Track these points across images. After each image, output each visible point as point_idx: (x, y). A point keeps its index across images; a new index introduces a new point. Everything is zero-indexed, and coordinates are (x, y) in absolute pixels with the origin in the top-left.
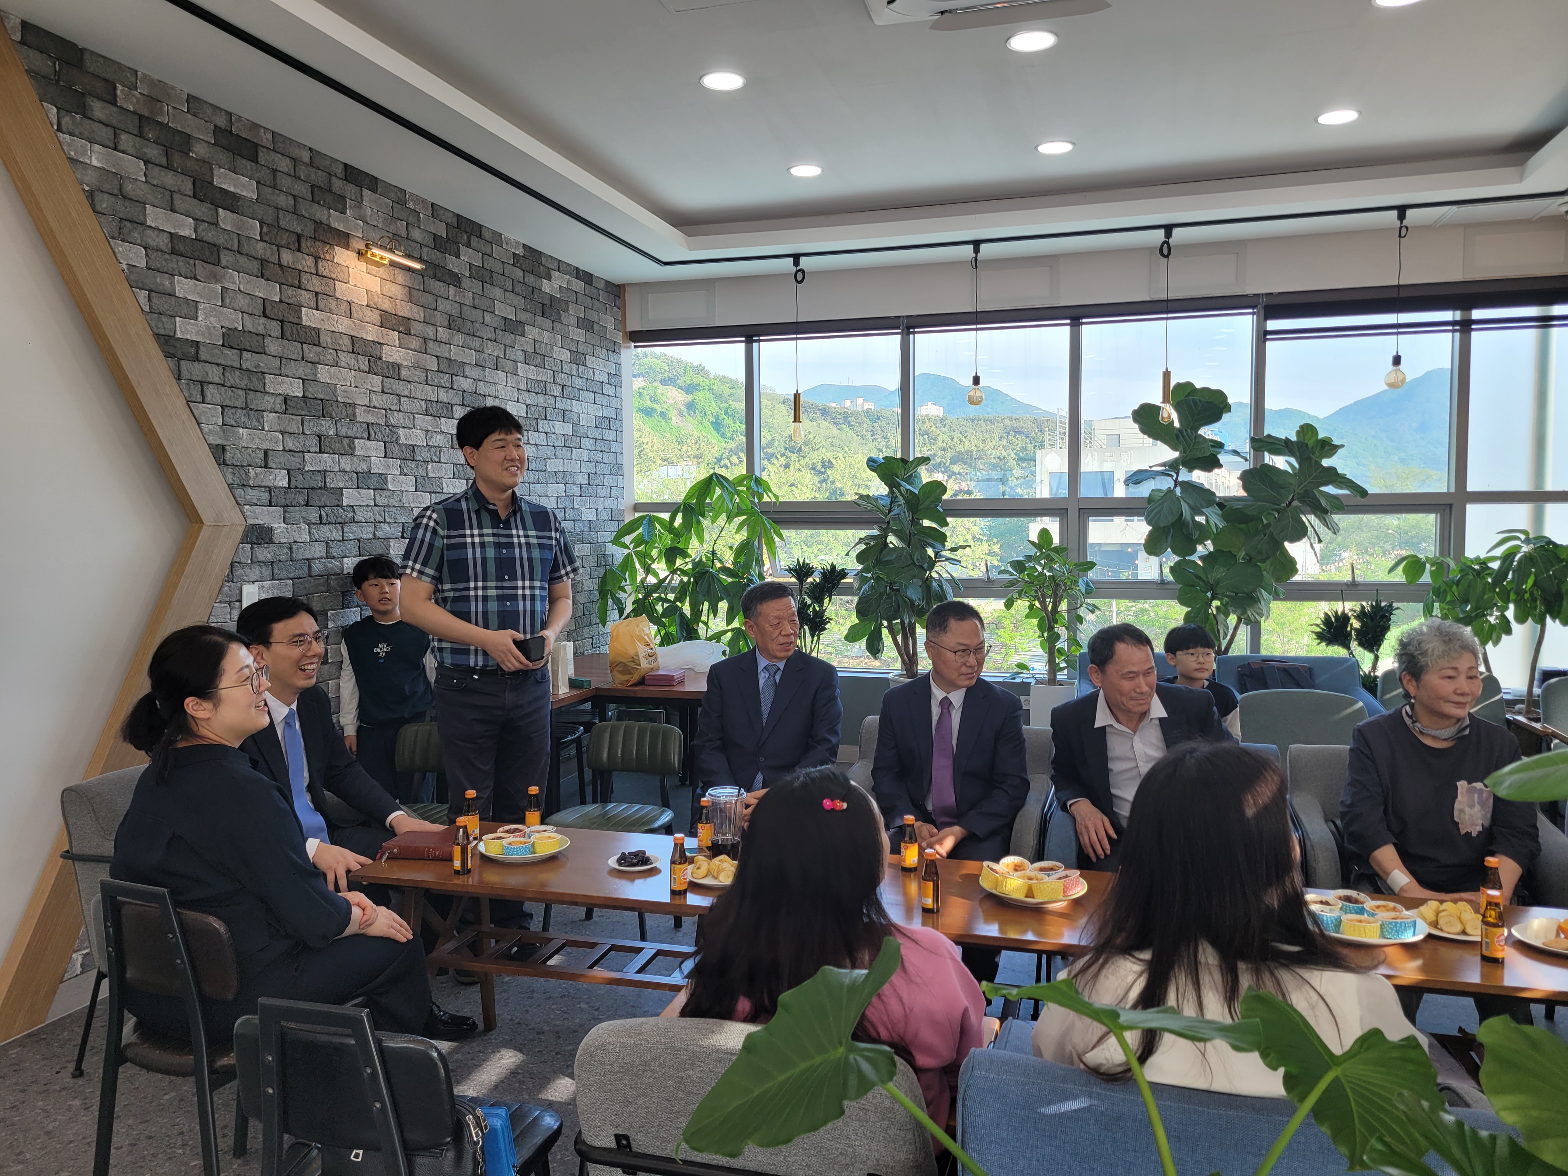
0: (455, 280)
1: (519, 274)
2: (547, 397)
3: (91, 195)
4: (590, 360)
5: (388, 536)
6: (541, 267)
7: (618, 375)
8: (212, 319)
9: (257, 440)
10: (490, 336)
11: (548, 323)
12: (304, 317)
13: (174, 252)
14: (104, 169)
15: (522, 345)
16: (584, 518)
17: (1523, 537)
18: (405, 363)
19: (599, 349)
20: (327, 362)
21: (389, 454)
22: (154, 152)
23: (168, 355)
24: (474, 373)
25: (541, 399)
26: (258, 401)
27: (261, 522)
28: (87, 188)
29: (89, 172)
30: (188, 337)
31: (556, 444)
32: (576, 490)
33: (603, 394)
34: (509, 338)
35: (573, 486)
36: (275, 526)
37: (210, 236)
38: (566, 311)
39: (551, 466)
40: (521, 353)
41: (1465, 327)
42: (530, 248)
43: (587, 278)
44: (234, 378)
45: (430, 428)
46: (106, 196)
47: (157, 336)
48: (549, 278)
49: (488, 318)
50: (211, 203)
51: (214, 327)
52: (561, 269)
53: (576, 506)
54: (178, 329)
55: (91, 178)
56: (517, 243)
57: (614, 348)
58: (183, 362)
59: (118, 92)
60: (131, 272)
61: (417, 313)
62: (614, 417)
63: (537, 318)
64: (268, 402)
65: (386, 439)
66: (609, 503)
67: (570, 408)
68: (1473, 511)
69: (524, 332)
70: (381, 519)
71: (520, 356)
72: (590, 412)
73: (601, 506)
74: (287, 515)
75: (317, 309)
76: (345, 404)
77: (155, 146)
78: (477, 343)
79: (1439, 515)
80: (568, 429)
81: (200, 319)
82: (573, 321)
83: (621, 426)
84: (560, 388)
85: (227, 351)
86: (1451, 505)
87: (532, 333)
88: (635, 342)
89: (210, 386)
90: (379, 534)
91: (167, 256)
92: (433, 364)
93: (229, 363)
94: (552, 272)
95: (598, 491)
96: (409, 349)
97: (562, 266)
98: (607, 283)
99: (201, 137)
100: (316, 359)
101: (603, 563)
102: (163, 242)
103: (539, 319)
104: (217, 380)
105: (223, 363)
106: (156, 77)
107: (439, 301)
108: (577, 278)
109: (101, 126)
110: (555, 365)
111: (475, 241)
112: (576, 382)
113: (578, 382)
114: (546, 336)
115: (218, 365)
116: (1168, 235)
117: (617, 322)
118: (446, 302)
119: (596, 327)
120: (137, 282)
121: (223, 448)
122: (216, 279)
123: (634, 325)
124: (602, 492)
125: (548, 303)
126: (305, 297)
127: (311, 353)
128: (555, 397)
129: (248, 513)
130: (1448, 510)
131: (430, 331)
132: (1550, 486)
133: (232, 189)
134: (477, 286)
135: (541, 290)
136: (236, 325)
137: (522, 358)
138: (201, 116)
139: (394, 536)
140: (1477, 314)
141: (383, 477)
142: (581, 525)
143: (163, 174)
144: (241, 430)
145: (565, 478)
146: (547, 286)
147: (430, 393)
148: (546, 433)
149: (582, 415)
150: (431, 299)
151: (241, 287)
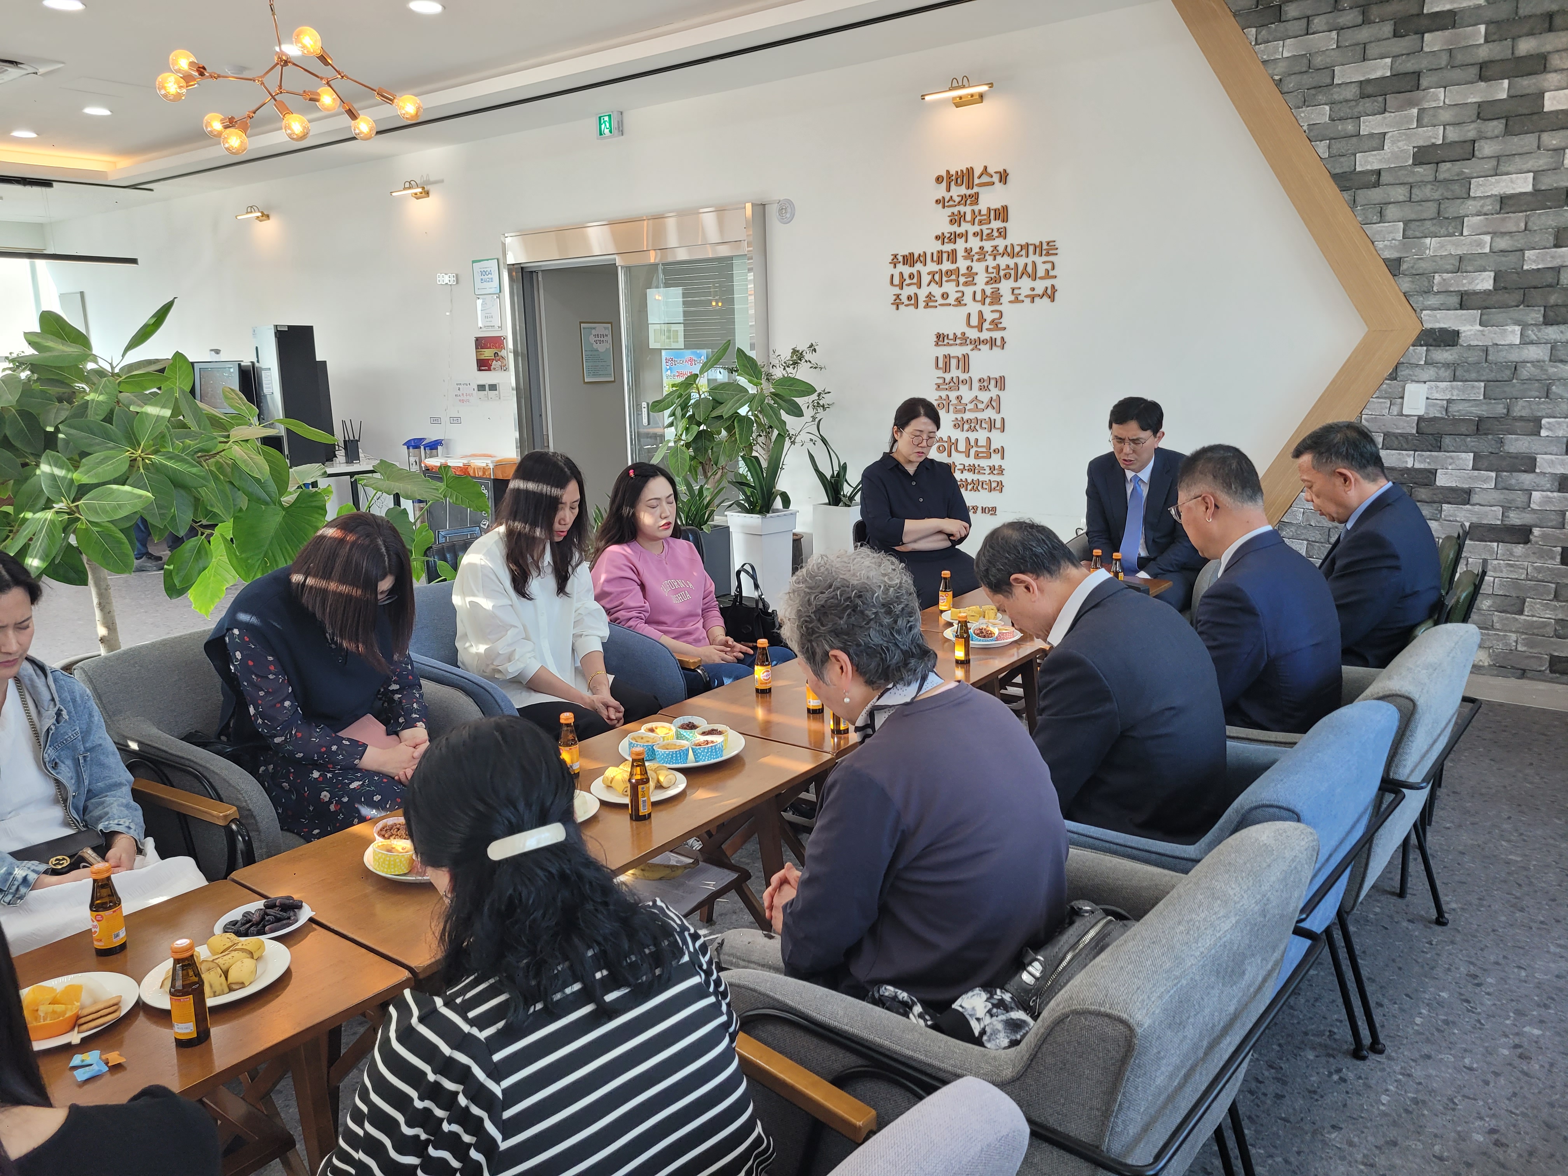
3: (1279, 83)
8: (1400, 144)
9: (1449, 247)
12: (1547, 103)
13: (1363, 96)
14: (1295, 56)
22: (1349, 17)
23: (1343, 189)
26: (1451, 210)
27: (1442, 325)
28: (1277, 78)
29: (1280, 64)
30: (1369, 168)
36: (1462, 329)
37: (1410, 65)
44: (1425, 192)
46: (1293, 77)
47: (1335, 177)
50: (1416, 33)
51: (1404, 150)
54: (1358, 163)
55: (1280, 69)
60: (1310, 130)
64: (1471, 206)
74: (1484, 317)
77: (1351, 11)
81: (1386, 147)
85: (1418, 169)
89: (1390, 206)
91: (1353, 103)
93: (1419, 179)
102: (1351, 93)
104: (1401, 198)
109: (1295, 21)
115: (1404, 184)
120: (1318, 136)
121: (1399, 260)
122: (1411, 104)
127: (1555, 139)
129: (1427, 318)
133: (1448, 7)
136: (1433, 141)
143: (1358, 32)
144: (1428, 240)
151: (1447, 102)
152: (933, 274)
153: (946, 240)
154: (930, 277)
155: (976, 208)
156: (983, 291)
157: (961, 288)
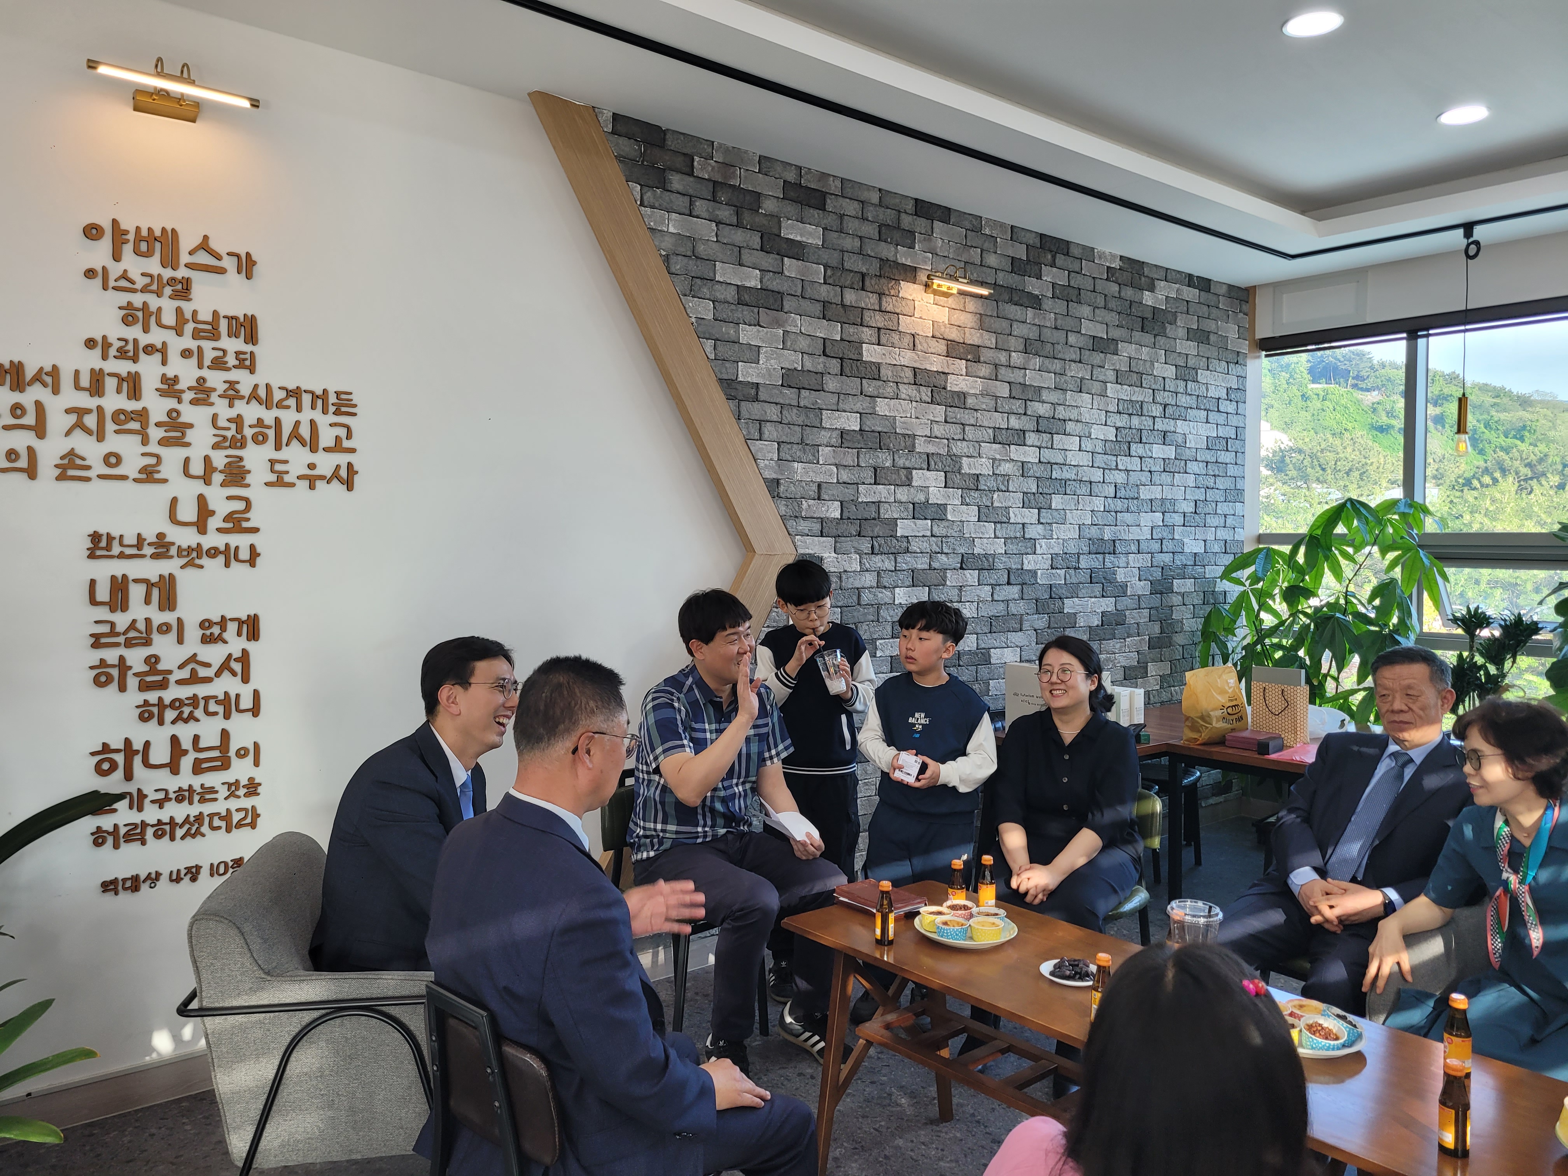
0: (1035, 302)
1: (1115, 288)
2: (1144, 418)
3: (667, 259)
4: (1203, 376)
5: (945, 567)
6: (1143, 279)
7: (1241, 390)
8: (772, 361)
9: (811, 474)
10: (1073, 357)
11: (1148, 338)
12: (865, 353)
13: (739, 302)
14: (680, 234)
15: (1113, 364)
16: (1187, 550)
18: (972, 391)
19: (1216, 362)
20: (886, 395)
21: (950, 483)
22: (726, 213)
23: (730, 398)
24: (1054, 397)
25: (1136, 421)
26: (813, 437)
27: (811, 552)
28: (664, 253)
29: (666, 238)
30: (749, 379)
31: (1152, 469)
32: (1178, 519)
33: (1219, 411)
34: (1097, 358)
35: (1174, 515)
36: (825, 555)
37: (775, 284)
38: (1173, 322)
39: (1145, 493)
40: (1112, 373)
42: (1129, 259)
43: (1204, 284)
44: (791, 415)
45: (998, 457)
46: (680, 258)
47: (721, 380)
48: (1152, 289)
49: (1072, 339)
50: (778, 254)
51: (775, 369)
52: (1169, 277)
53: (1176, 537)
54: (740, 372)
55: (668, 244)
56: (1113, 256)
57: (1237, 359)
58: (743, 403)
59: (695, 163)
60: (699, 325)
61: (989, 340)
62: (1234, 436)
63: (1134, 333)
64: (824, 437)
65: (947, 469)
66: (1222, 534)
67: (1173, 429)
69: (1117, 350)
70: (938, 550)
71: (1111, 375)
72: (1201, 432)
73: (1210, 537)
74: (838, 545)
75: (879, 344)
76: (904, 435)
77: (727, 207)
78: (1057, 365)
80: (1170, 452)
81: (761, 362)
82: (1182, 333)
83: (1243, 446)
84: (1161, 408)
85: (786, 391)
87: (1127, 350)
88: (1266, 351)
89: (768, 424)
90: (935, 565)
91: (733, 307)
92: (1003, 390)
93: (787, 402)
94: (1156, 282)
95: (1208, 520)
96: (977, 377)
97: (1169, 275)
98: (1231, 287)
99: (770, 193)
100: (876, 393)
101: (1212, 601)
102: (730, 294)
103: (1137, 335)
104: (775, 418)
105: (782, 401)
106: (730, 144)
107: (1015, 326)
108: (1189, 286)
109: (678, 195)
110: (1155, 383)
111: (1060, 260)
112: (1184, 400)
113: (1183, 400)
114: (1145, 353)
115: (776, 404)
117: (1241, 330)
118: (1021, 325)
119: (1213, 338)
120: (704, 333)
121: (777, 482)
122: (778, 324)
123: (1264, 331)
124: (1212, 521)
125: (1150, 316)
126: (867, 334)
127: (870, 387)
128: (1154, 418)
129: (800, 543)
131: (1002, 357)
133: (798, 238)
134: (1061, 306)
135: (1141, 303)
136: (796, 365)
137: (1113, 379)
138: (771, 174)
139: (952, 567)
141: (942, 507)
142: (1183, 558)
143: (733, 232)
144: (796, 464)
145: (1165, 506)
146: (1148, 298)
147: (999, 420)
148: (1141, 458)
149: (1190, 436)
150: (1005, 324)
151: (803, 329)
152: (81, 412)
153: (113, 352)
154: (72, 419)
155: (188, 308)
156: (207, 459)
157: (153, 448)
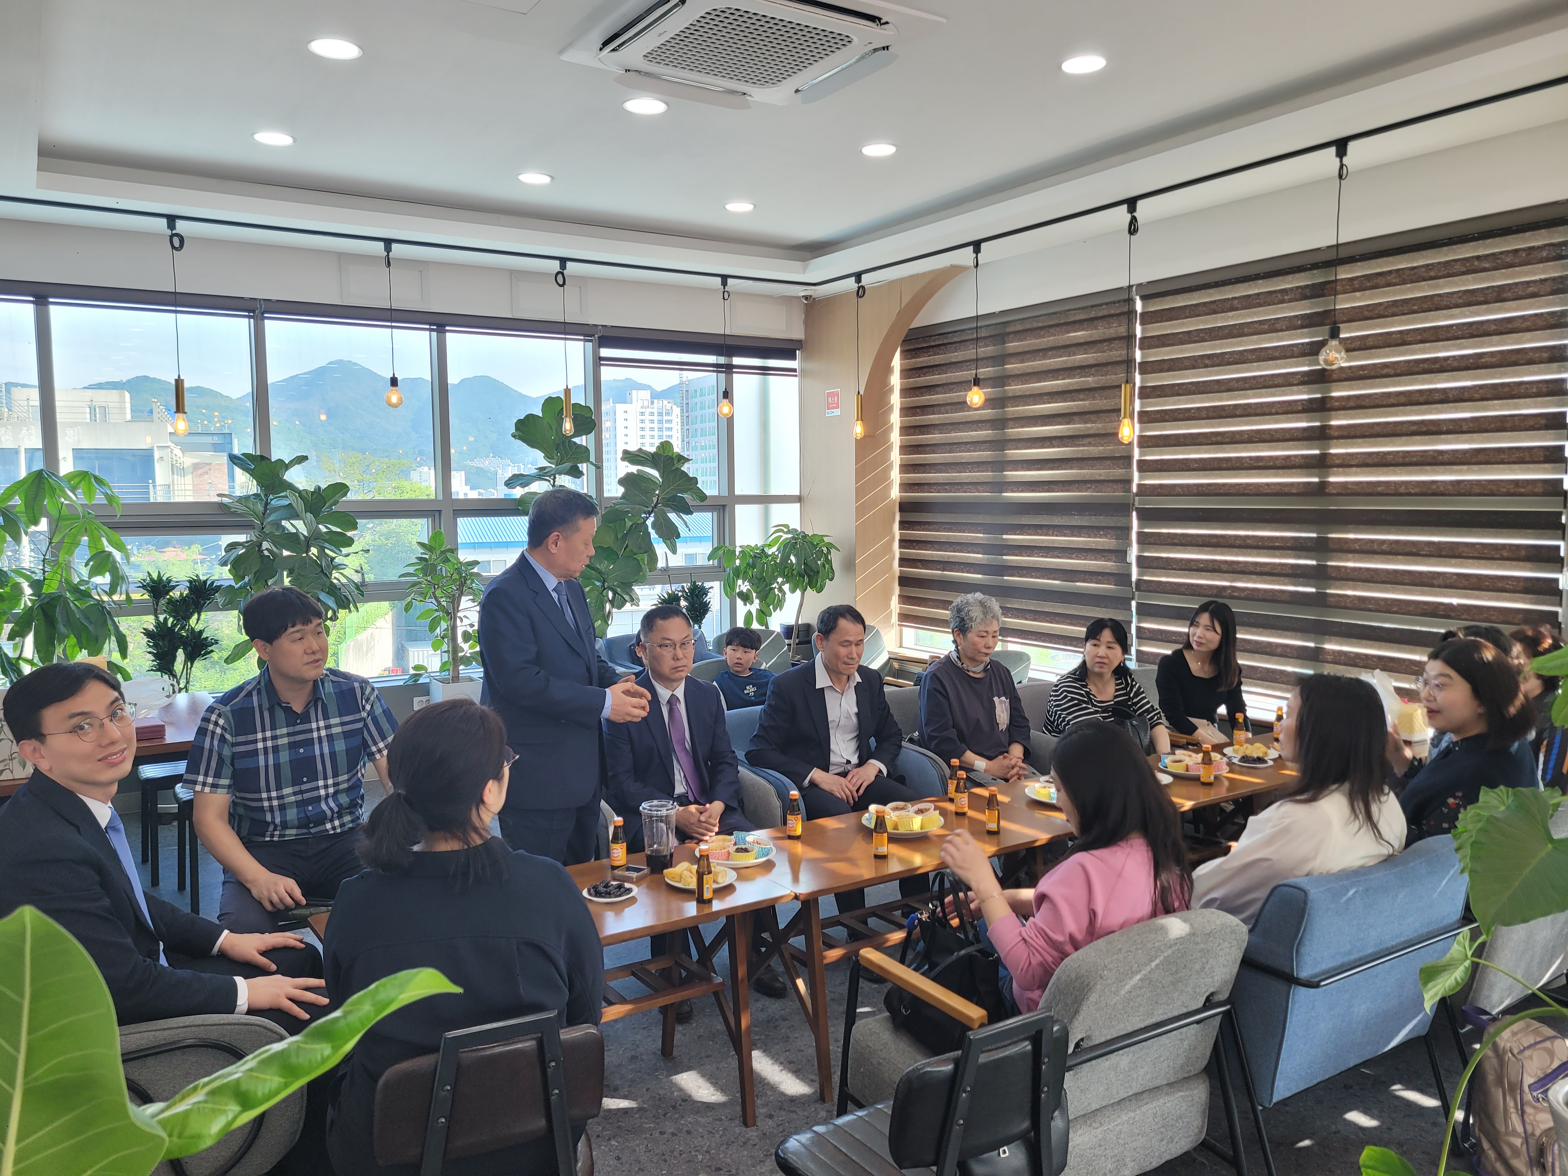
17: (785, 530)
41: (729, 369)
68: (740, 509)
79: (715, 514)
86: (724, 506)
116: (563, 266)
130: (721, 510)
132: (774, 491)
140: (737, 361)
